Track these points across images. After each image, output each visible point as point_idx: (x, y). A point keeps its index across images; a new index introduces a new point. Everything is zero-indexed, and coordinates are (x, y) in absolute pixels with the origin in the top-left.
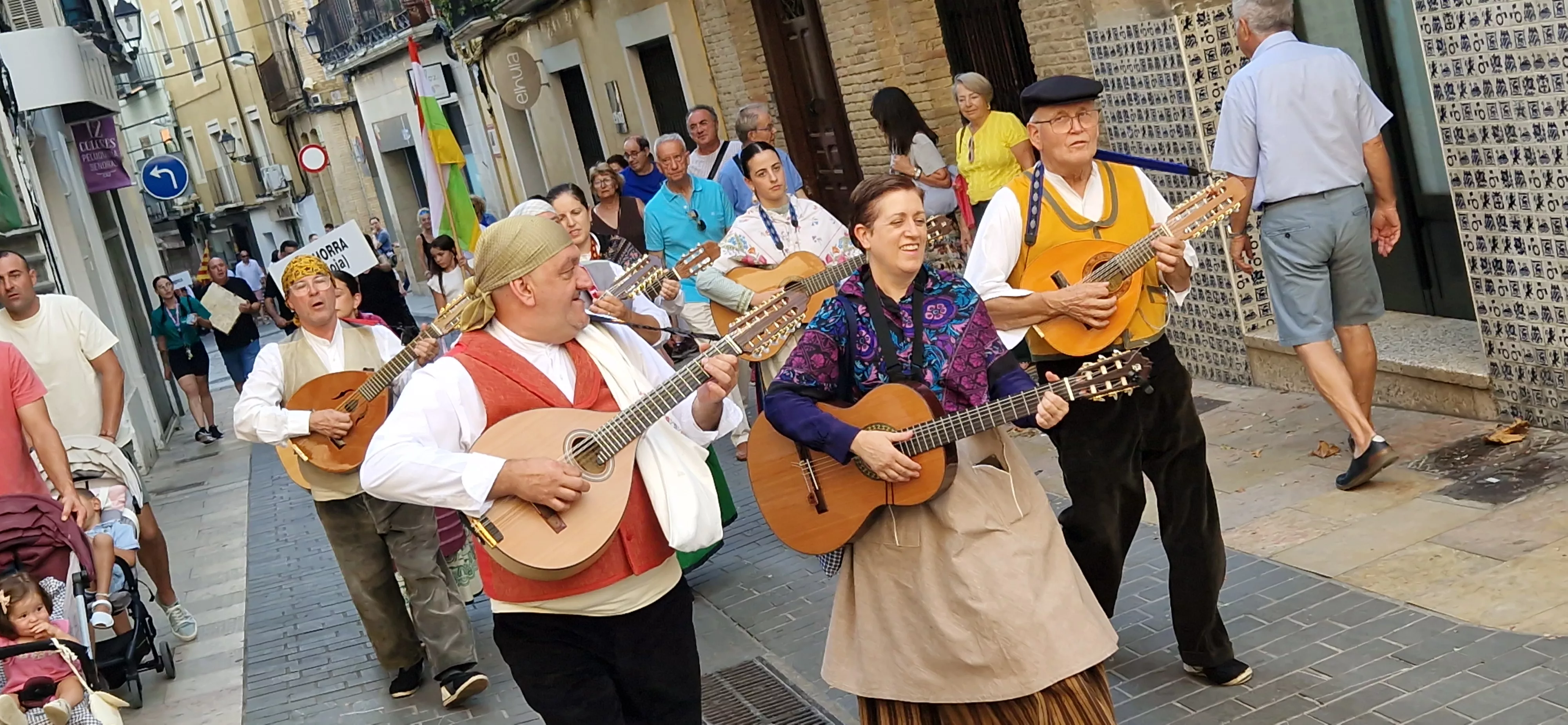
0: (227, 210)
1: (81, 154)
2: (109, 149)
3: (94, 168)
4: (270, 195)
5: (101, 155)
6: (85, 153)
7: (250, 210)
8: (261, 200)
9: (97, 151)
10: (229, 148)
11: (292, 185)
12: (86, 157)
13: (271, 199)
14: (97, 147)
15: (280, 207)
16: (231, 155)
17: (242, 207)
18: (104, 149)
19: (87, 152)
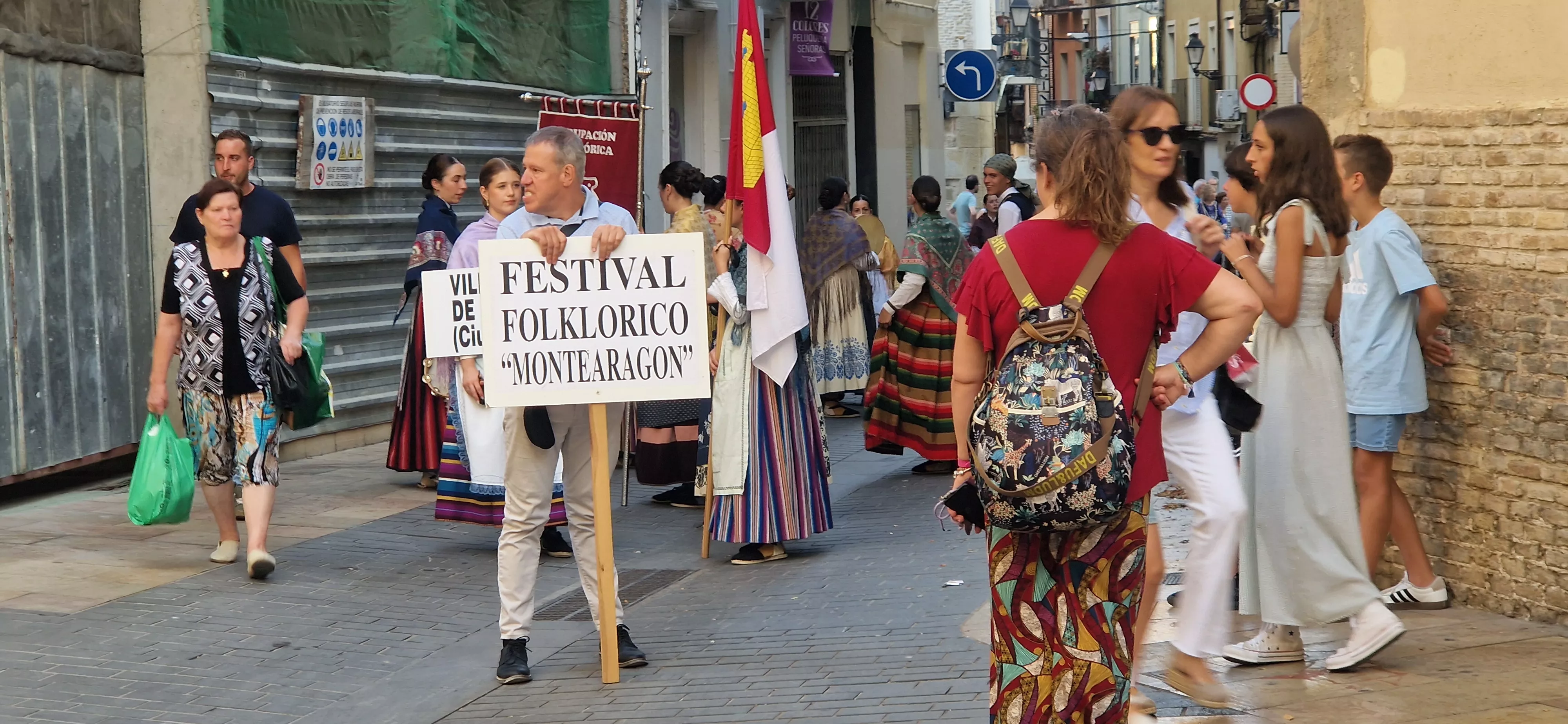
1: (792, 32)
2: (820, 34)
3: (801, 51)
4: (1221, 126)
5: (811, 39)
6: (796, 32)
7: (1204, 138)
8: (1212, 129)
9: (809, 33)
10: (1195, 57)
11: (1246, 119)
12: (796, 37)
13: (1220, 130)
14: (810, 29)
15: (1229, 142)
16: (1194, 66)
17: (1198, 133)
18: (815, 33)
19: (798, 32)
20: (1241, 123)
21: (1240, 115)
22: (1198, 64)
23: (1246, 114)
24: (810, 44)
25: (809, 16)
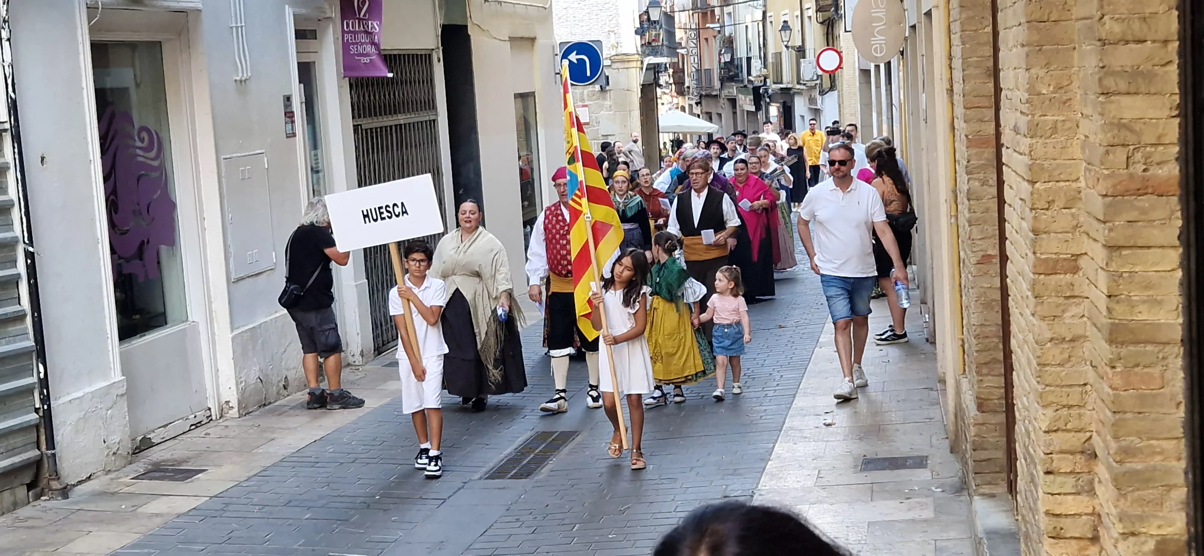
0: (782, 89)
1: (343, 32)
2: (371, 33)
3: (353, 50)
4: (804, 84)
5: (363, 38)
6: (348, 33)
7: (794, 93)
8: (798, 87)
10: (786, 36)
11: (822, 79)
12: (347, 37)
13: (804, 87)
14: (361, 28)
15: (811, 96)
16: (786, 43)
17: (790, 89)
18: (367, 32)
19: (350, 32)
20: (818, 82)
21: (818, 76)
22: (788, 41)
23: (821, 76)
24: (362, 44)
25: (359, 14)
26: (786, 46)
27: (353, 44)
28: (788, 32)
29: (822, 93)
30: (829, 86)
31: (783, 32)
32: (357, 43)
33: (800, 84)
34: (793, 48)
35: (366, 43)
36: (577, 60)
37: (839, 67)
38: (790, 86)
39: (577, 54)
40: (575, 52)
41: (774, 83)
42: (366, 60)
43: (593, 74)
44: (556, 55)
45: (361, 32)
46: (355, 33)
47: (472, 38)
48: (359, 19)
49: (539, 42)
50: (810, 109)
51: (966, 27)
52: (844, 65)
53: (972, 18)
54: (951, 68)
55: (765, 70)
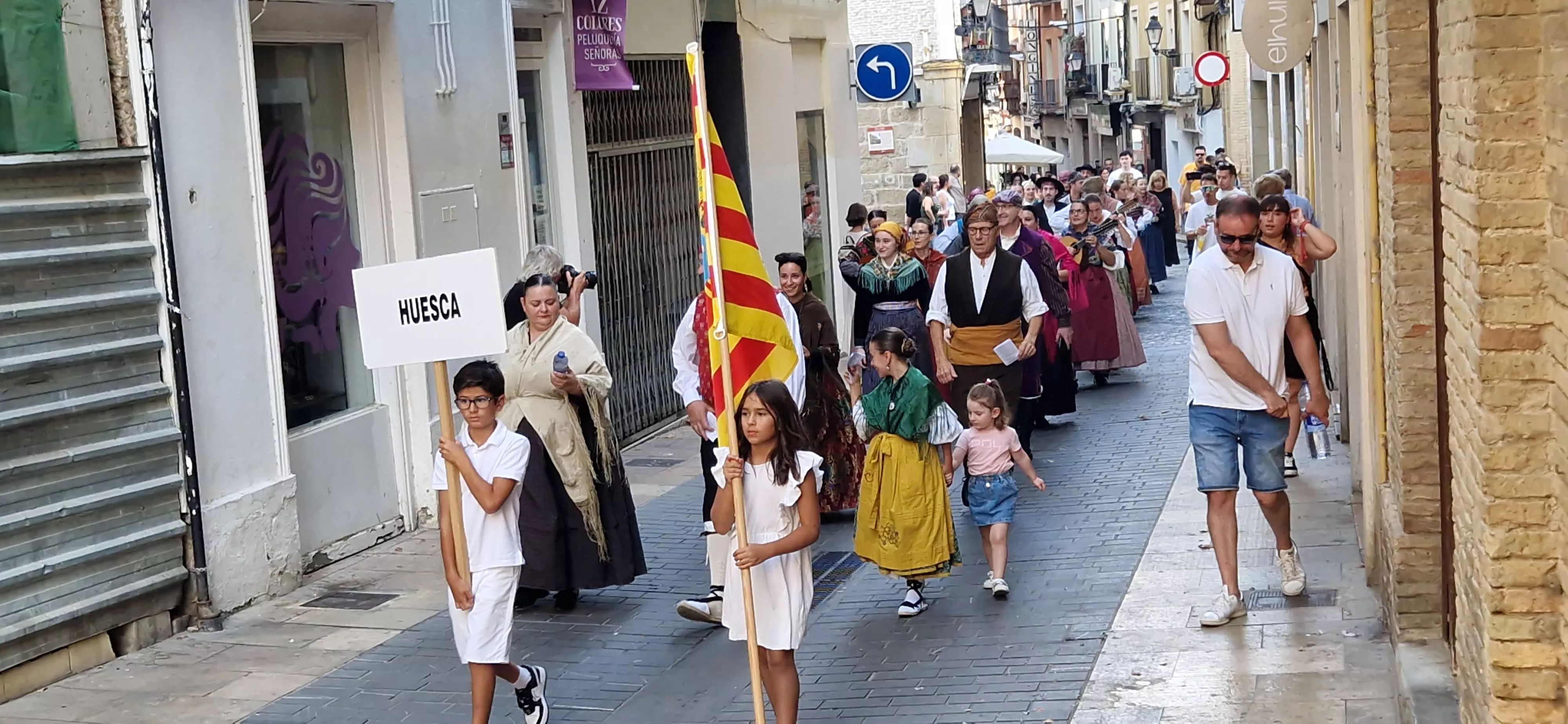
0: (1148, 106)
1: (575, 32)
2: (611, 33)
3: (589, 57)
4: (1178, 100)
5: (600, 39)
6: (581, 32)
7: (1166, 111)
8: (1170, 103)
10: (1154, 37)
11: (1201, 94)
12: (581, 38)
13: (1178, 104)
14: (599, 26)
15: (1187, 115)
17: (1160, 106)
18: (605, 32)
19: (584, 31)
20: (1197, 97)
21: (1196, 90)
22: (1157, 44)
23: (1201, 89)
24: (600, 47)
25: (597, 10)
26: (1155, 50)
27: (588, 46)
28: (1157, 31)
29: (1202, 112)
30: (1212, 103)
31: (1150, 32)
32: (593, 46)
33: (1174, 100)
34: (1164, 52)
35: (605, 46)
36: (879, 67)
37: (1225, 78)
38: (1159, 102)
39: (878, 60)
40: (876, 59)
41: (1138, 99)
42: (605, 68)
43: (900, 86)
44: (852, 61)
45: (599, 31)
46: (590, 32)
47: (742, 40)
48: (597, 15)
49: (830, 44)
50: (1186, 133)
51: (1395, 24)
52: (1231, 74)
53: (1404, 12)
54: (1373, 78)
55: (1127, 81)
